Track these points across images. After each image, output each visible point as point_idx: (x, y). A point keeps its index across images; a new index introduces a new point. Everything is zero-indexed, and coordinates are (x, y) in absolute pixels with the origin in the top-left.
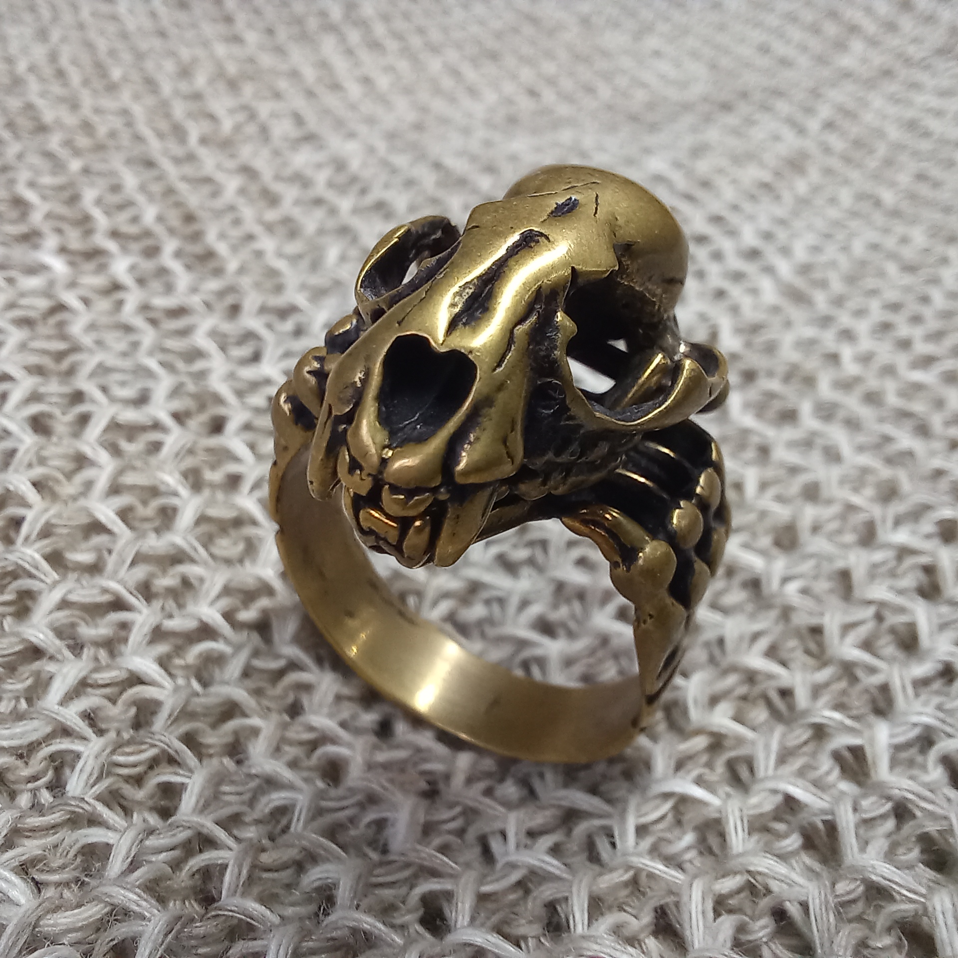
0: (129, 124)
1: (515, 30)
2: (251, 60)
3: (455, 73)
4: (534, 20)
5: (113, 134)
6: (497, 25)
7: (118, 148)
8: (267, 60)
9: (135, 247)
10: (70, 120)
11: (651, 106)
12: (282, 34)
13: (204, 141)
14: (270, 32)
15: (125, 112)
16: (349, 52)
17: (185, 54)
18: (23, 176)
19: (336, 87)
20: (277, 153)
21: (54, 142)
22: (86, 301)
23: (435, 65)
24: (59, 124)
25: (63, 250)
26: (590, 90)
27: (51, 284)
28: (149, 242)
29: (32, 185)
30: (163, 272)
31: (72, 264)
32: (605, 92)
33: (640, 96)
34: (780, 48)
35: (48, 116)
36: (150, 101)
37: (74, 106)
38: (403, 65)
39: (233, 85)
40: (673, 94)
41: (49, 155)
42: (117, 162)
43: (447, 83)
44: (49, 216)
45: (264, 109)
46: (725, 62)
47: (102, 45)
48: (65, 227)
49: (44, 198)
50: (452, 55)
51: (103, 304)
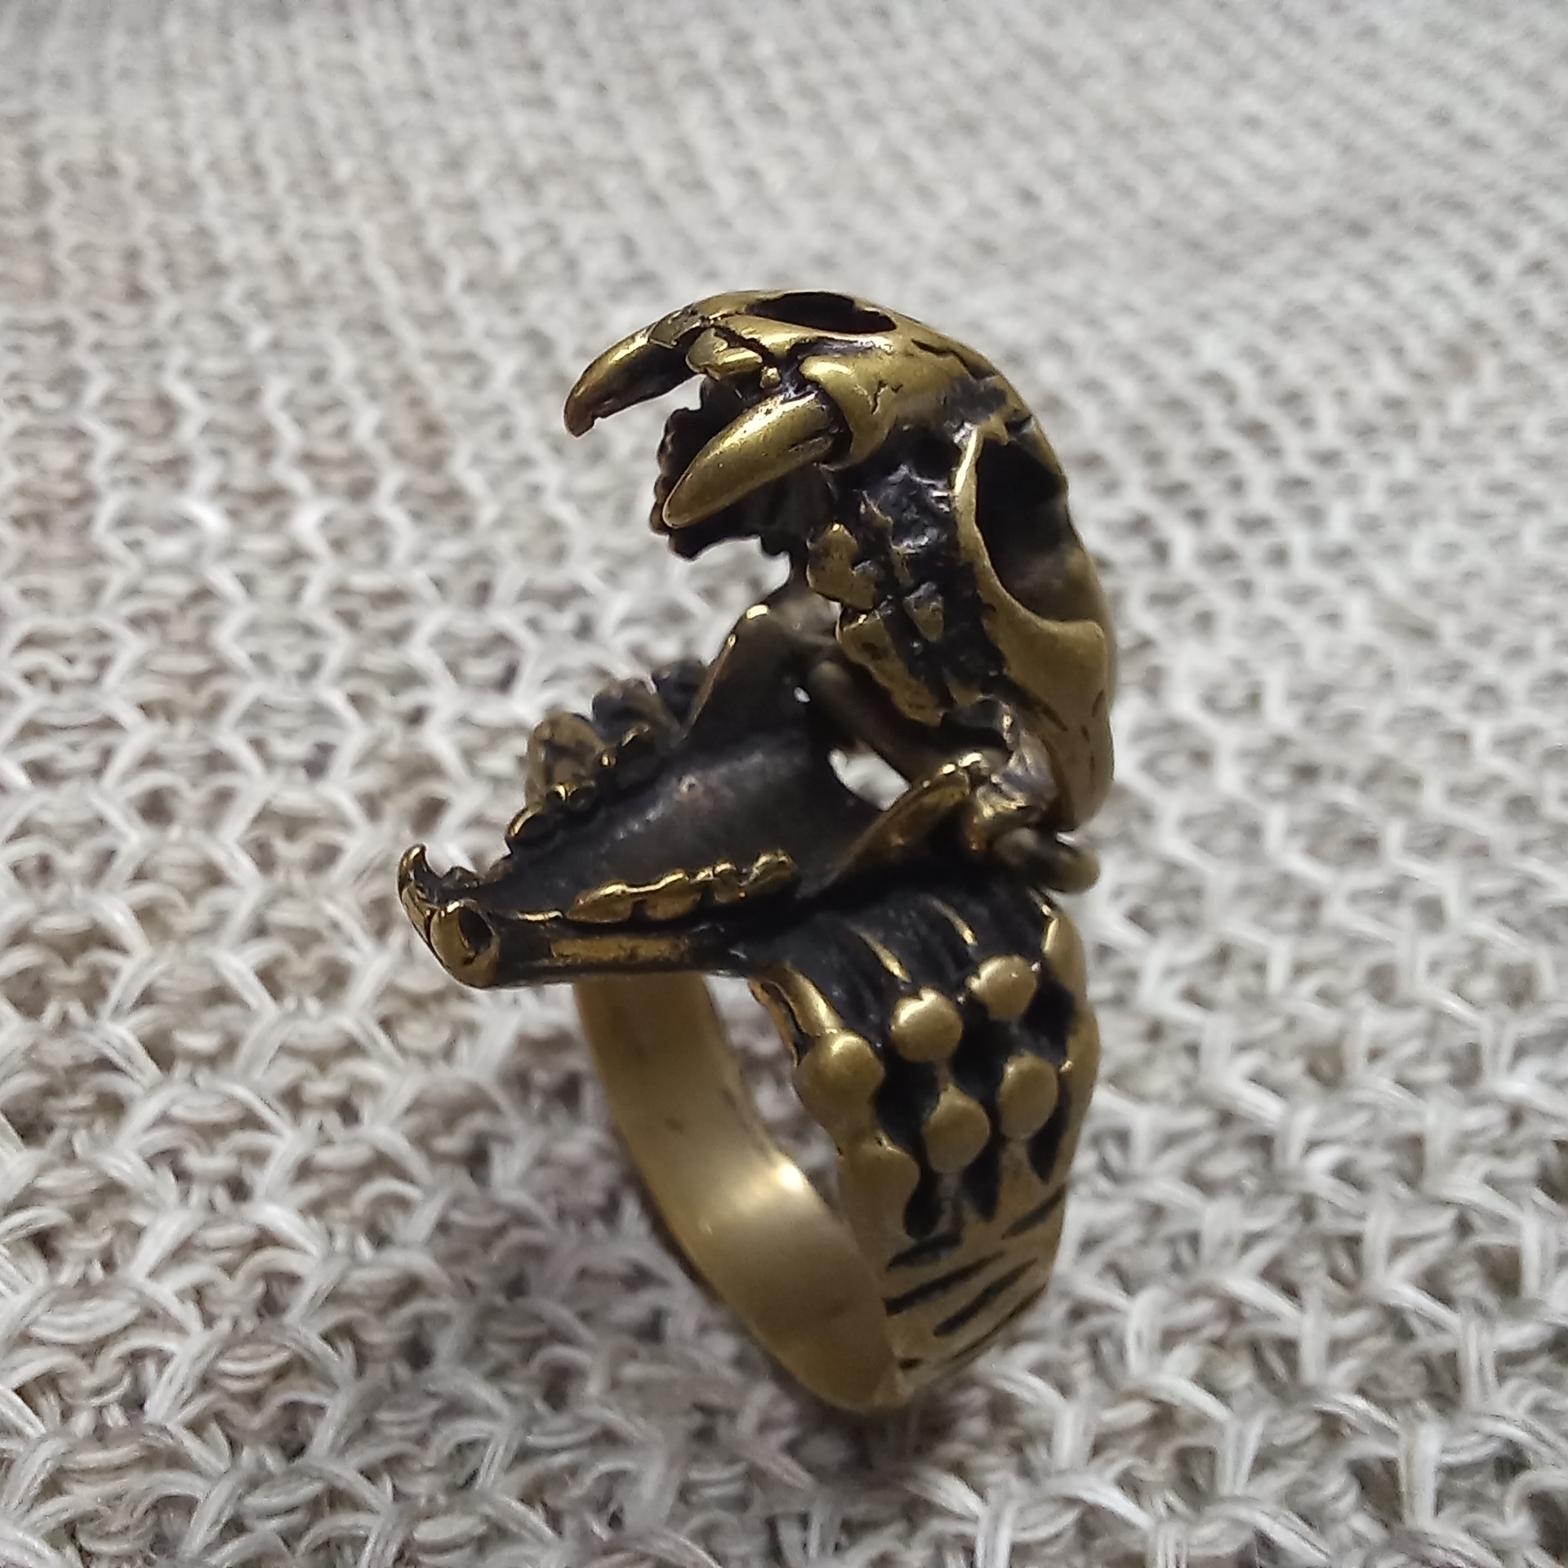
0: (355, 258)
1: (1013, 77)
2: (564, 140)
3: (899, 159)
4: (1046, 59)
5: (325, 278)
6: (982, 66)
7: (334, 300)
8: (590, 140)
9: (338, 478)
10: (262, 250)
11: (1228, 224)
12: (620, 90)
13: (471, 285)
14: (601, 88)
15: (350, 238)
16: (727, 124)
17: (458, 130)
18: (178, 357)
19: (698, 186)
20: (587, 306)
21: (232, 294)
22: (247, 582)
23: (866, 145)
24: (246, 261)
25: (222, 489)
26: (1126, 191)
27: (198, 551)
28: (361, 472)
29: (188, 373)
30: (375, 526)
31: (233, 514)
32: (1151, 194)
33: (1213, 201)
34: (1469, 117)
35: (228, 249)
36: (392, 216)
37: (272, 228)
38: (813, 147)
39: (529, 185)
40: (1270, 200)
41: (222, 319)
42: (326, 329)
43: (885, 178)
44: (208, 428)
45: (575, 228)
46: (1367, 139)
47: (326, 117)
48: (232, 444)
49: (205, 395)
50: (898, 126)
51: (275, 586)
